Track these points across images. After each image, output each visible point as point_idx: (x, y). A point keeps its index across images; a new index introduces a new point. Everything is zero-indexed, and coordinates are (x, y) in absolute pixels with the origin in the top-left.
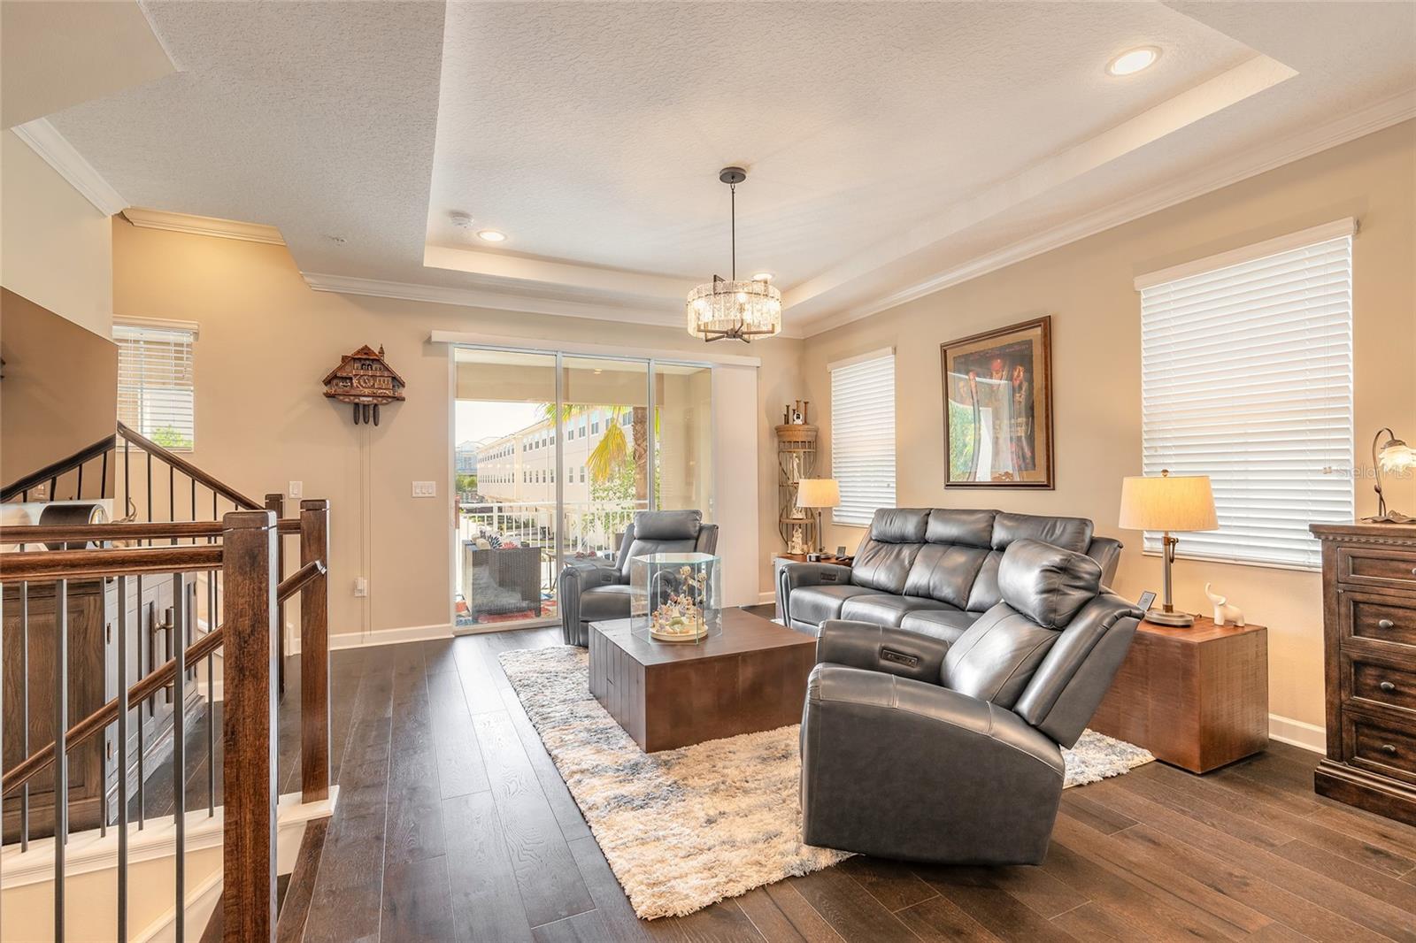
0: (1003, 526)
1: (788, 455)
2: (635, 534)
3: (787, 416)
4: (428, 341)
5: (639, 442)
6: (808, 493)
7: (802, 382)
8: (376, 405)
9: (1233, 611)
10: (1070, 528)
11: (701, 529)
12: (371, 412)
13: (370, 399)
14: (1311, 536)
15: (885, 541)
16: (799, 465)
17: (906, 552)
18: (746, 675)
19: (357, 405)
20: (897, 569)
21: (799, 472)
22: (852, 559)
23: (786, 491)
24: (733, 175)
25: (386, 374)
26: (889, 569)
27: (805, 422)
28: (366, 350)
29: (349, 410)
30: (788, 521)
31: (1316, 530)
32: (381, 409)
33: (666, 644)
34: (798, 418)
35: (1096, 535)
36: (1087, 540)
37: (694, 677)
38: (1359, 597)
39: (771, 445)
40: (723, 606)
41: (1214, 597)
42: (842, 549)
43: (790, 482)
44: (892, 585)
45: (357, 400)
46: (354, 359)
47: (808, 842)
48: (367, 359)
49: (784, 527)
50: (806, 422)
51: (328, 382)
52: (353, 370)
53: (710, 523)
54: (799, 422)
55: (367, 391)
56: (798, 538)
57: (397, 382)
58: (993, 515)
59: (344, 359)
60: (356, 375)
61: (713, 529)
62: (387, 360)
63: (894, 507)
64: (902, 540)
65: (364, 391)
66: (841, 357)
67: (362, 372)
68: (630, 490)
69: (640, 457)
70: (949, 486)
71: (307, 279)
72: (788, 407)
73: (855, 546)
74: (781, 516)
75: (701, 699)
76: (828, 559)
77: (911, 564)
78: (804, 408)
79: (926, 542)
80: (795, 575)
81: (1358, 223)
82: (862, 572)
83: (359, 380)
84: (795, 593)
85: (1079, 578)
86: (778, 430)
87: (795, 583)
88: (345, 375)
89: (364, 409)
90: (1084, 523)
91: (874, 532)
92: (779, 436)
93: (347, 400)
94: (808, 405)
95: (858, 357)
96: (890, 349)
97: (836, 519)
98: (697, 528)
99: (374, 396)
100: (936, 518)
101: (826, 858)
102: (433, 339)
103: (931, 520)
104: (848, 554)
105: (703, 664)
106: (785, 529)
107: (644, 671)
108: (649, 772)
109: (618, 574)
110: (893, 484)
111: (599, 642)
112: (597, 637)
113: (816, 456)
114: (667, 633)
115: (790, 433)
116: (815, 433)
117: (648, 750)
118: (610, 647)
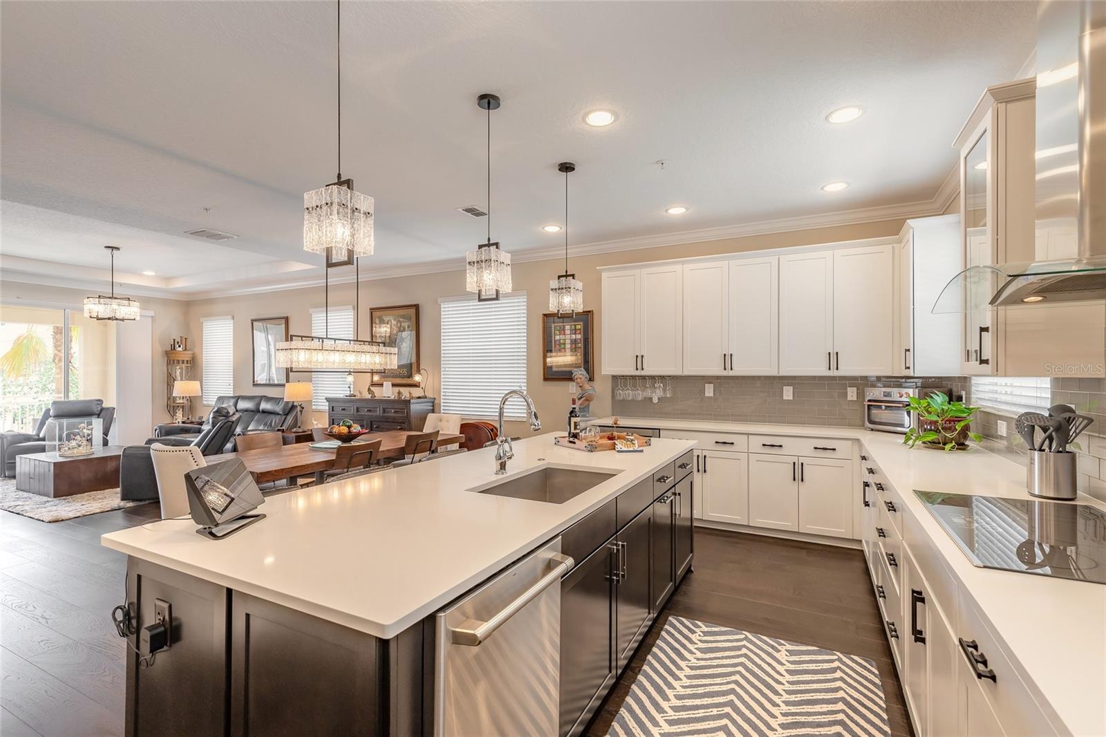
0: (264, 402)
1: (174, 367)
2: (51, 414)
3: (173, 346)
6: (180, 388)
7: (187, 325)
10: (285, 402)
11: (102, 409)
16: (181, 373)
21: (181, 377)
23: (171, 386)
24: (112, 248)
30: (175, 404)
31: (327, 399)
33: (64, 457)
34: (180, 346)
36: (291, 406)
38: (334, 417)
39: (162, 362)
42: (199, 418)
43: (173, 381)
47: (122, 501)
49: (172, 409)
50: (186, 349)
53: (110, 406)
54: (180, 349)
56: (179, 413)
58: (263, 397)
61: (112, 409)
63: (232, 395)
66: (209, 315)
70: (253, 385)
72: (174, 340)
74: (168, 401)
75: (85, 474)
76: (192, 423)
78: (184, 341)
80: (163, 431)
81: (354, 307)
86: (167, 353)
91: (216, 408)
92: (167, 357)
94: (188, 341)
95: (216, 317)
96: (230, 317)
97: (205, 403)
98: (99, 409)
100: (242, 399)
101: (129, 504)
103: (240, 401)
106: (172, 407)
107: (53, 464)
108: (56, 501)
109: (37, 437)
110: (232, 384)
111: (24, 463)
112: (23, 460)
113: (193, 368)
114: (68, 453)
115: (174, 355)
116: (191, 356)
117: (54, 497)
118: (32, 462)
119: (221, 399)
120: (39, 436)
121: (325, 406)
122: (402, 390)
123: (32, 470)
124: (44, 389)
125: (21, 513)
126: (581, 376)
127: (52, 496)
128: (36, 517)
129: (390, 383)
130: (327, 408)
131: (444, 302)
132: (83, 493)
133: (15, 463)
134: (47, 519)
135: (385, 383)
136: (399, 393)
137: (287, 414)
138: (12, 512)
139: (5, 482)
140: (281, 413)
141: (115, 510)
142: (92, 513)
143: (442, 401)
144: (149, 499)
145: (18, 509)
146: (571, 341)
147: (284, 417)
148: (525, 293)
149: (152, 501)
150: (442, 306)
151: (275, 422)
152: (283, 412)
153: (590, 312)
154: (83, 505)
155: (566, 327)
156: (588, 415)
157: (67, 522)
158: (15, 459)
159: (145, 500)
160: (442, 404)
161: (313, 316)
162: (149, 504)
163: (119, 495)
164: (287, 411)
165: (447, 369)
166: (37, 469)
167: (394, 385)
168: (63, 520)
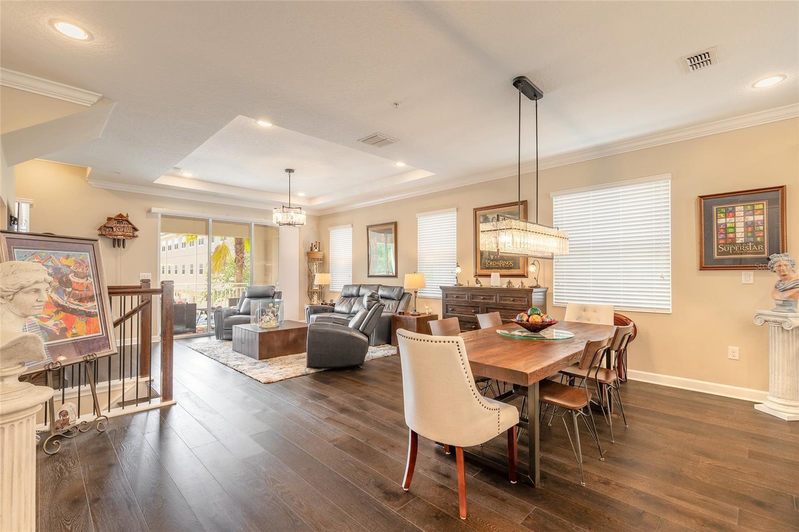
0: (381, 289)
1: (312, 263)
2: (245, 295)
3: (311, 248)
4: (149, 211)
5: (238, 254)
6: (319, 279)
7: (318, 234)
8: (124, 240)
9: (430, 310)
10: (398, 290)
11: (275, 293)
12: (122, 242)
13: (122, 237)
14: (440, 290)
15: (346, 297)
16: (316, 268)
17: (353, 300)
18: (292, 336)
19: (114, 239)
20: (349, 306)
21: (316, 270)
22: (335, 304)
23: (311, 277)
24: (290, 171)
25: (130, 226)
26: (347, 306)
27: (319, 251)
28: (121, 216)
29: (111, 242)
30: (311, 290)
31: (441, 287)
32: (126, 241)
33: (263, 328)
34: (316, 248)
35: (405, 292)
36: (402, 293)
37: (275, 337)
38: (447, 303)
39: (305, 259)
40: (285, 319)
41: (426, 307)
42: (332, 301)
43: (312, 275)
44: (347, 312)
45: (116, 237)
46: (115, 219)
47: (308, 367)
48: (121, 219)
51: (100, 229)
52: (113, 224)
53: (278, 291)
54: (316, 250)
55: (120, 233)
56: (315, 297)
57: (135, 229)
58: (379, 286)
59: (109, 219)
60: (115, 226)
61: (280, 293)
62: (130, 219)
63: (351, 284)
64: (352, 296)
65: (119, 233)
66: (335, 225)
67: (118, 225)
68: (229, 279)
69: (238, 262)
70: (369, 276)
71: (90, 182)
72: (312, 244)
73: (336, 300)
74: (309, 288)
75: (277, 343)
76: (326, 304)
77: (354, 304)
78: (318, 245)
79: (359, 296)
80: (312, 310)
81: (457, 209)
82: (337, 308)
83: (116, 228)
84: (311, 316)
85: (374, 298)
86: (308, 253)
87: (312, 312)
88: (110, 226)
89: (118, 241)
90: (402, 288)
91: (343, 293)
92: (308, 256)
93: (111, 237)
94: (320, 244)
95: (339, 227)
96: (350, 225)
97: (331, 290)
98: (273, 293)
99: (124, 235)
100: (363, 287)
101: (313, 371)
102: (153, 211)
103: (361, 289)
104: (334, 302)
105: (278, 333)
106: (310, 294)
107: (258, 334)
108: (261, 363)
109: (238, 312)
110: (351, 276)
111: (238, 330)
112: (237, 329)
113: (323, 264)
114: (265, 325)
115: (313, 255)
116: (323, 255)
117: (259, 360)
118: (243, 331)
119: (346, 287)
120: (239, 311)
121: (439, 293)
122: (512, 280)
123: (243, 337)
124: (227, 281)
125: (243, 372)
126: (787, 263)
127: (258, 358)
128: (254, 377)
129: (499, 274)
130: (441, 296)
131: (556, 196)
132: (276, 357)
133: (232, 329)
134: (263, 380)
135: (492, 274)
136: (509, 283)
137: (400, 300)
138: (237, 370)
139: (224, 343)
140: (395, 298)
141: (304, 375)
142: (290, 377)
143: (554, 290)
144: (324, 368)
145: (240, 368)
146: (746, 223)
147: (398, 302)
148: (669, 176)
149: (326, 369)
150: (554, 200)
151: (392, 306)
152: (398, 298)
153: (782, 187)
154: (281, 369)
155: (737, 209)
156: (796, 310)
157: (276, 384)
158: (232, 327)
159: (321, 368)
160: (554, 294)
161: (418, 220)
162: (324, 371)
163: (306, 364)
164: (400, 297)
165: (560, 260)
166: (246, 337)
167: (502, 276)
168: (273, 382)
